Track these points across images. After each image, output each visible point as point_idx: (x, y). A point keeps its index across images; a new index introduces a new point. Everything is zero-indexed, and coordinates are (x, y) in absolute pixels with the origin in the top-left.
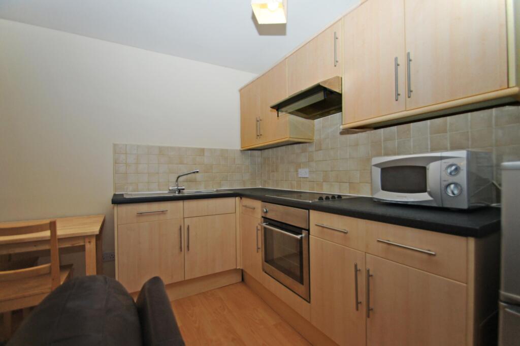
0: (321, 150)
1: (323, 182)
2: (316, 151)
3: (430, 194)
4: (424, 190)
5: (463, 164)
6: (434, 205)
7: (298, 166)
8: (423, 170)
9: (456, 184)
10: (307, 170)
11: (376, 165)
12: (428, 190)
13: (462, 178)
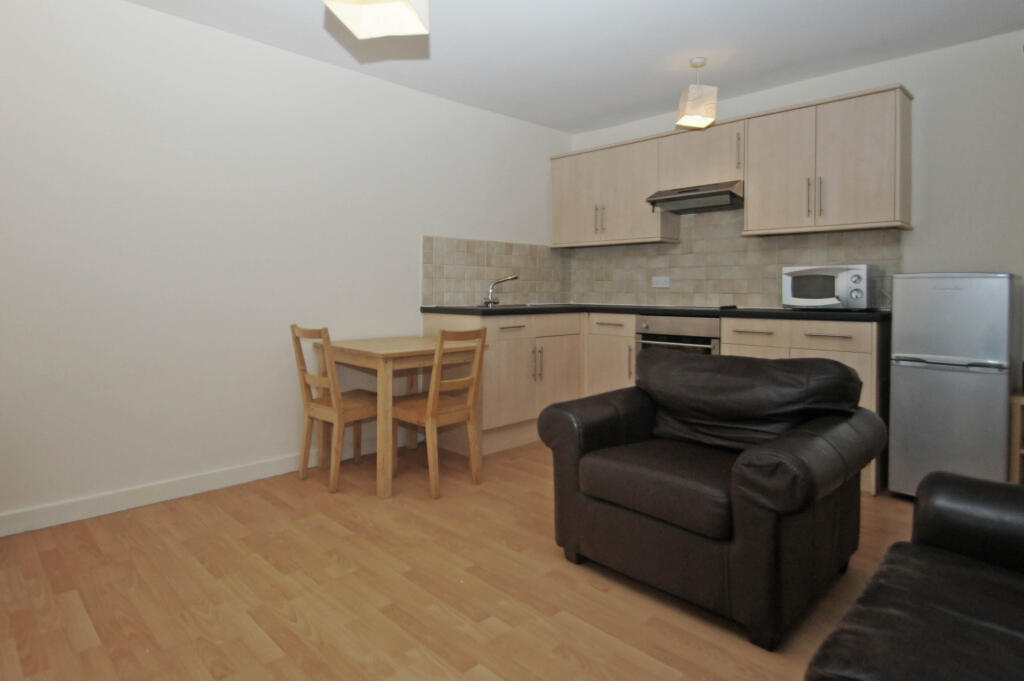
0: (691, 253)
1: (694, 293)
2: (683, 254)
3: (838, 298)
4: (831, 294)
5: (864, 274)
6: (841, 307)
7: (654, 272)
8: (832, 279)
9: (857, 290)
10: (667, 279)
11: (788, 274)
12: (836, 294)
13: (863, 285)
